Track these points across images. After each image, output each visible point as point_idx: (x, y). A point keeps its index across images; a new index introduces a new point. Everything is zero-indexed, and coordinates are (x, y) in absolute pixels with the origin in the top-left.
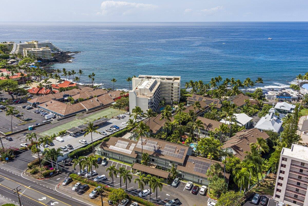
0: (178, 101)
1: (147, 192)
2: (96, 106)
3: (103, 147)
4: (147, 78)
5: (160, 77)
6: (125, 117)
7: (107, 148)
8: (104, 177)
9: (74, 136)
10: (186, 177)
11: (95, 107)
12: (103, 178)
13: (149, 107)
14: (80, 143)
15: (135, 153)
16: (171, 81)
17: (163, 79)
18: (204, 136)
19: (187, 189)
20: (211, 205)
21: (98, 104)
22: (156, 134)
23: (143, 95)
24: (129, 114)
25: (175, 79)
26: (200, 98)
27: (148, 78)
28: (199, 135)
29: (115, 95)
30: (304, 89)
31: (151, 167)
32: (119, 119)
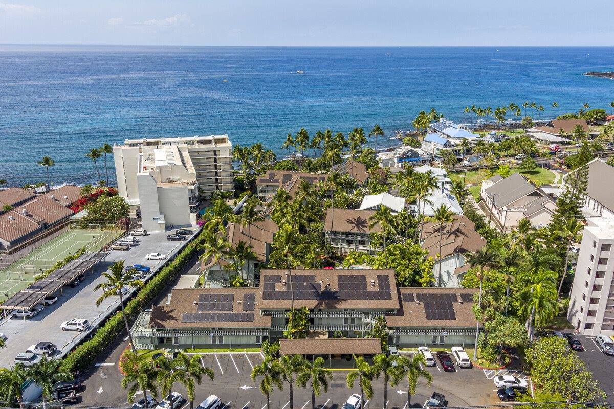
0: (232, 189)
1: (358, 401)
2: (30, 230)
3: (160, 322)
4: (146, 144)
5: (181, 140)
6: (138, 242)
7: (172, 321)
8: (216, 401)
9: (31, 316)
10: (403, 340)
11: (26, 233)
12: (215, 406)
13: (191, 207)
14: (66, 330)
15: (265, 315)
16: (212, 146)
17: (189, 143)
18: (353, 246)
19: (428, 366)
20: (505, 382)
21: (32, 225)
22: (268, 261)
23: (170, 182)
24: (143, 232)
25: (218, 141)
26: (285, 175)
27: (149, 144)
28: (341, 248)
29: (65, 197)
30: (430, 142)
31: (316, 338)
32: (127, 249)
